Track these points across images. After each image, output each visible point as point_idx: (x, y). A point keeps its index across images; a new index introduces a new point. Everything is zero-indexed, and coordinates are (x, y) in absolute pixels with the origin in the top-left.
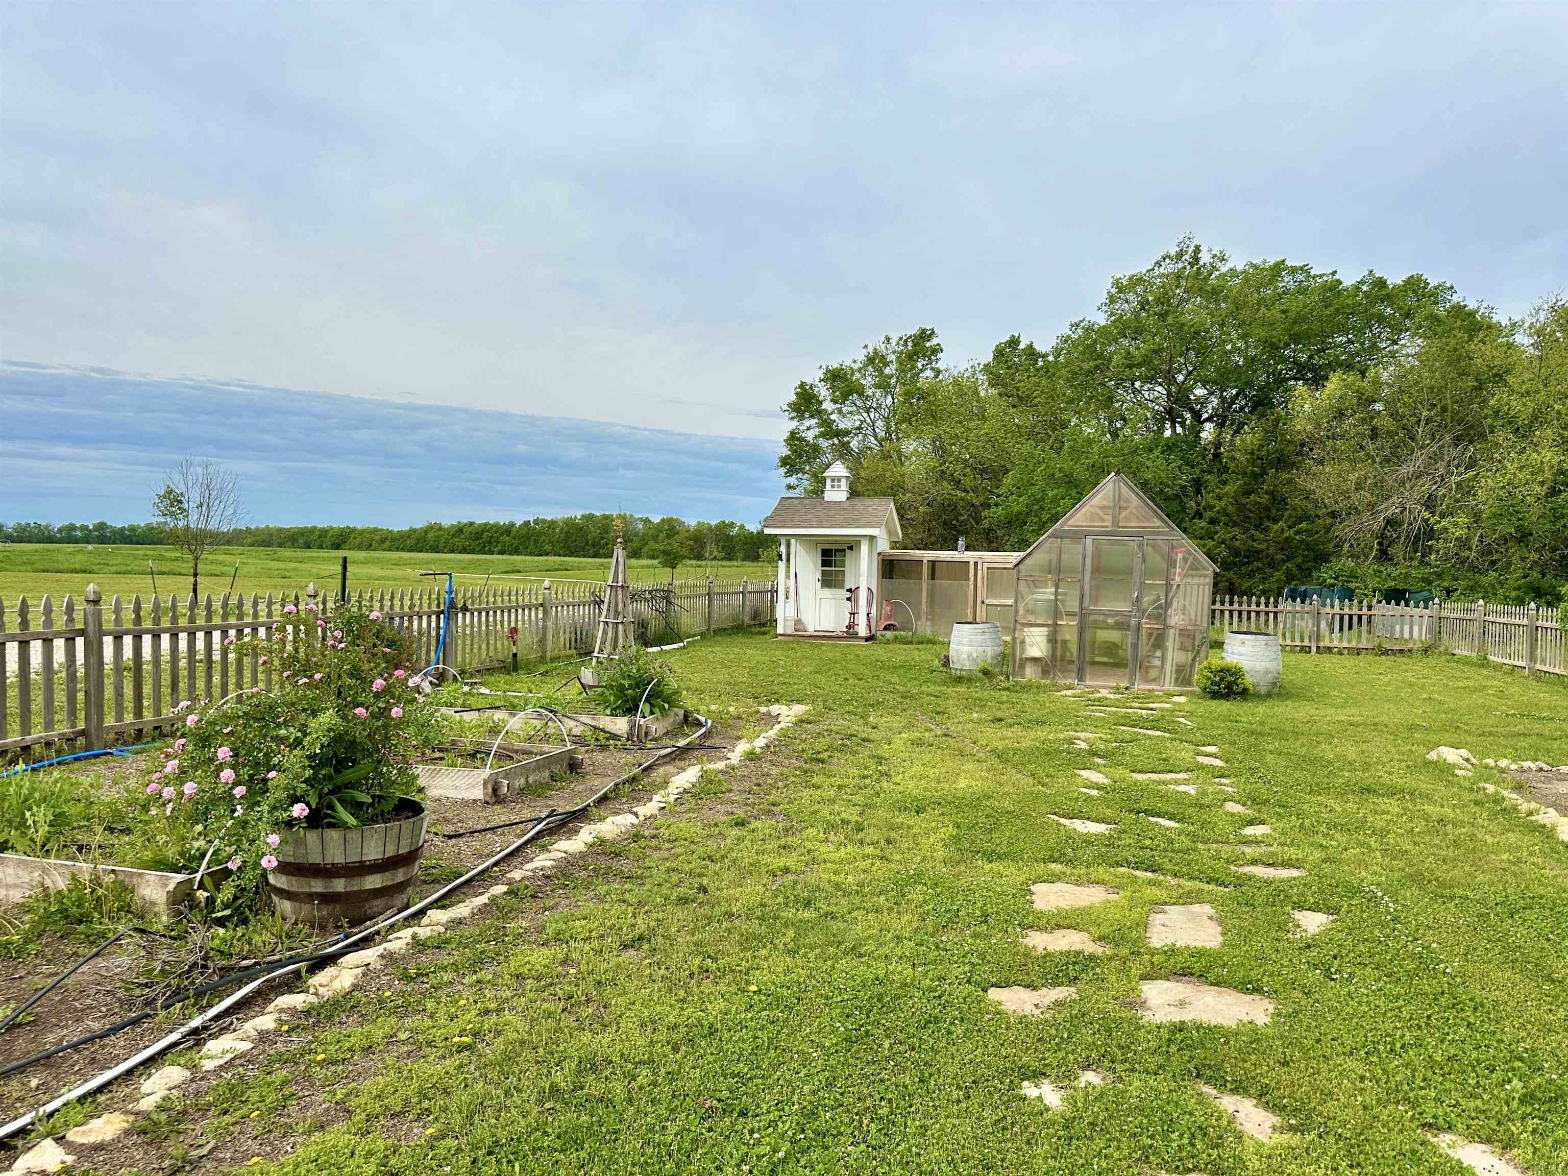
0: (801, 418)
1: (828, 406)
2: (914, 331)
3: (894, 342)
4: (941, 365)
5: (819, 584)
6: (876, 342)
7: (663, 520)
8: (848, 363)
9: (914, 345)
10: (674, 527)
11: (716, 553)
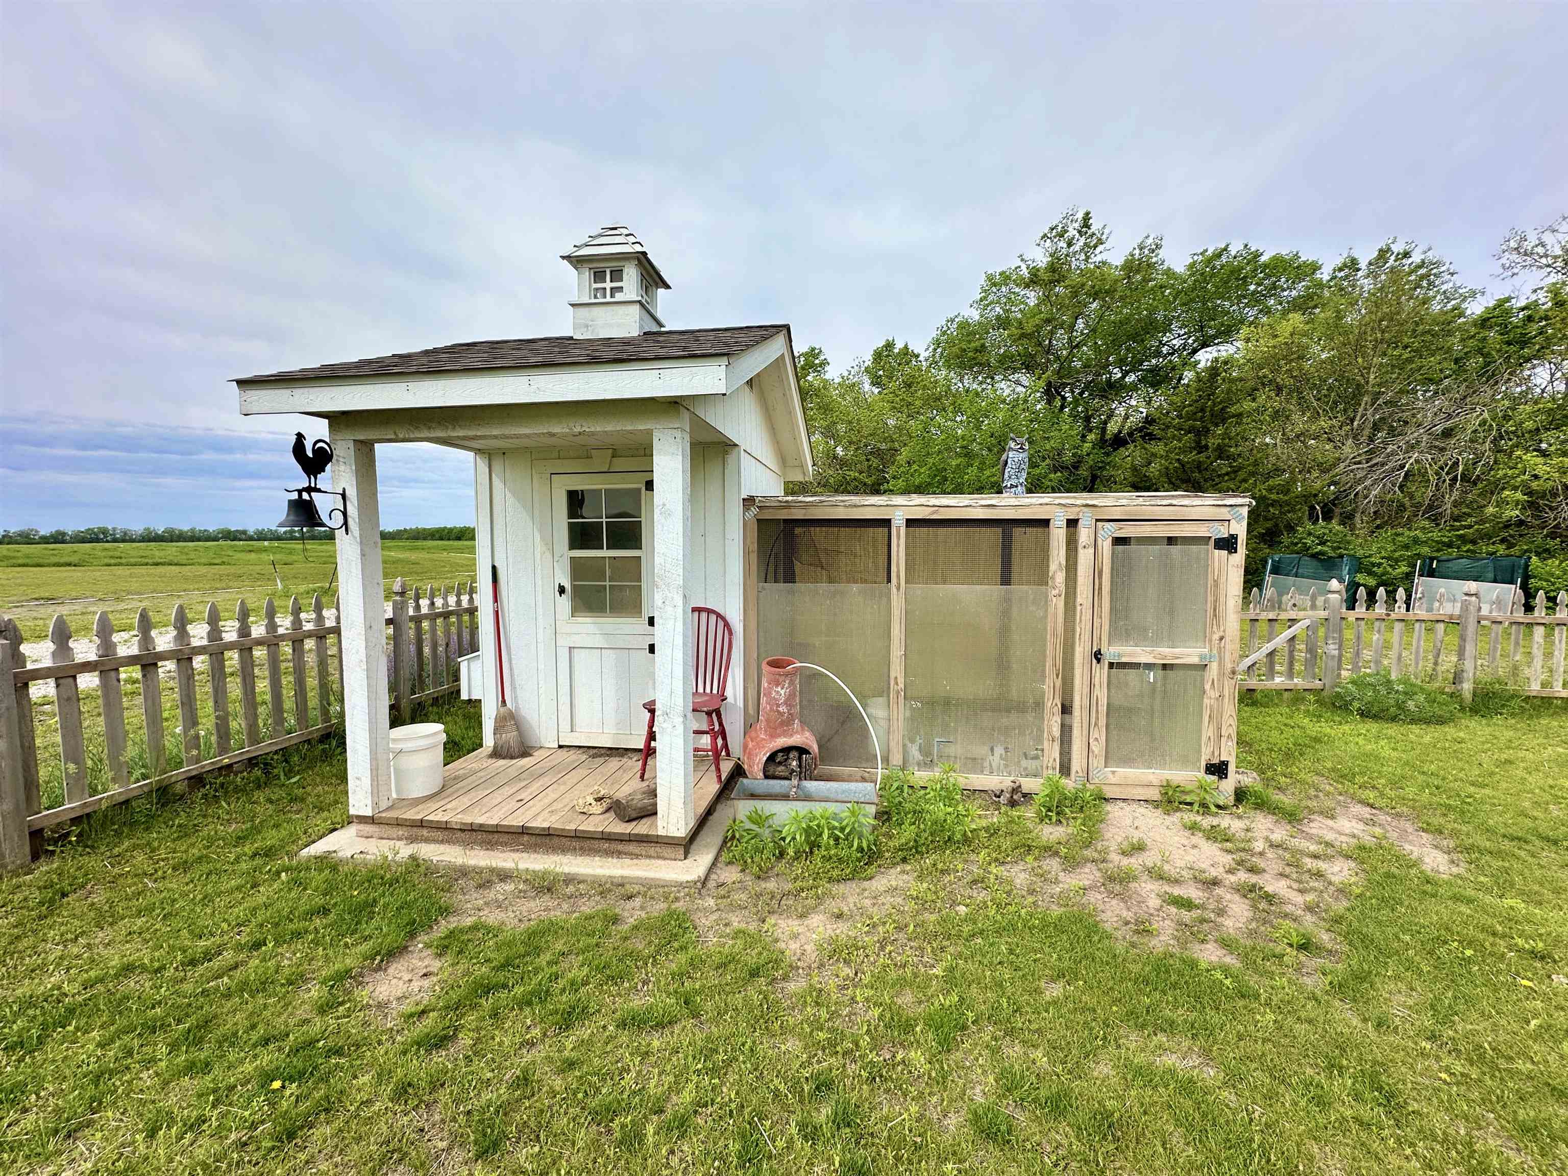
5: (565, 603)
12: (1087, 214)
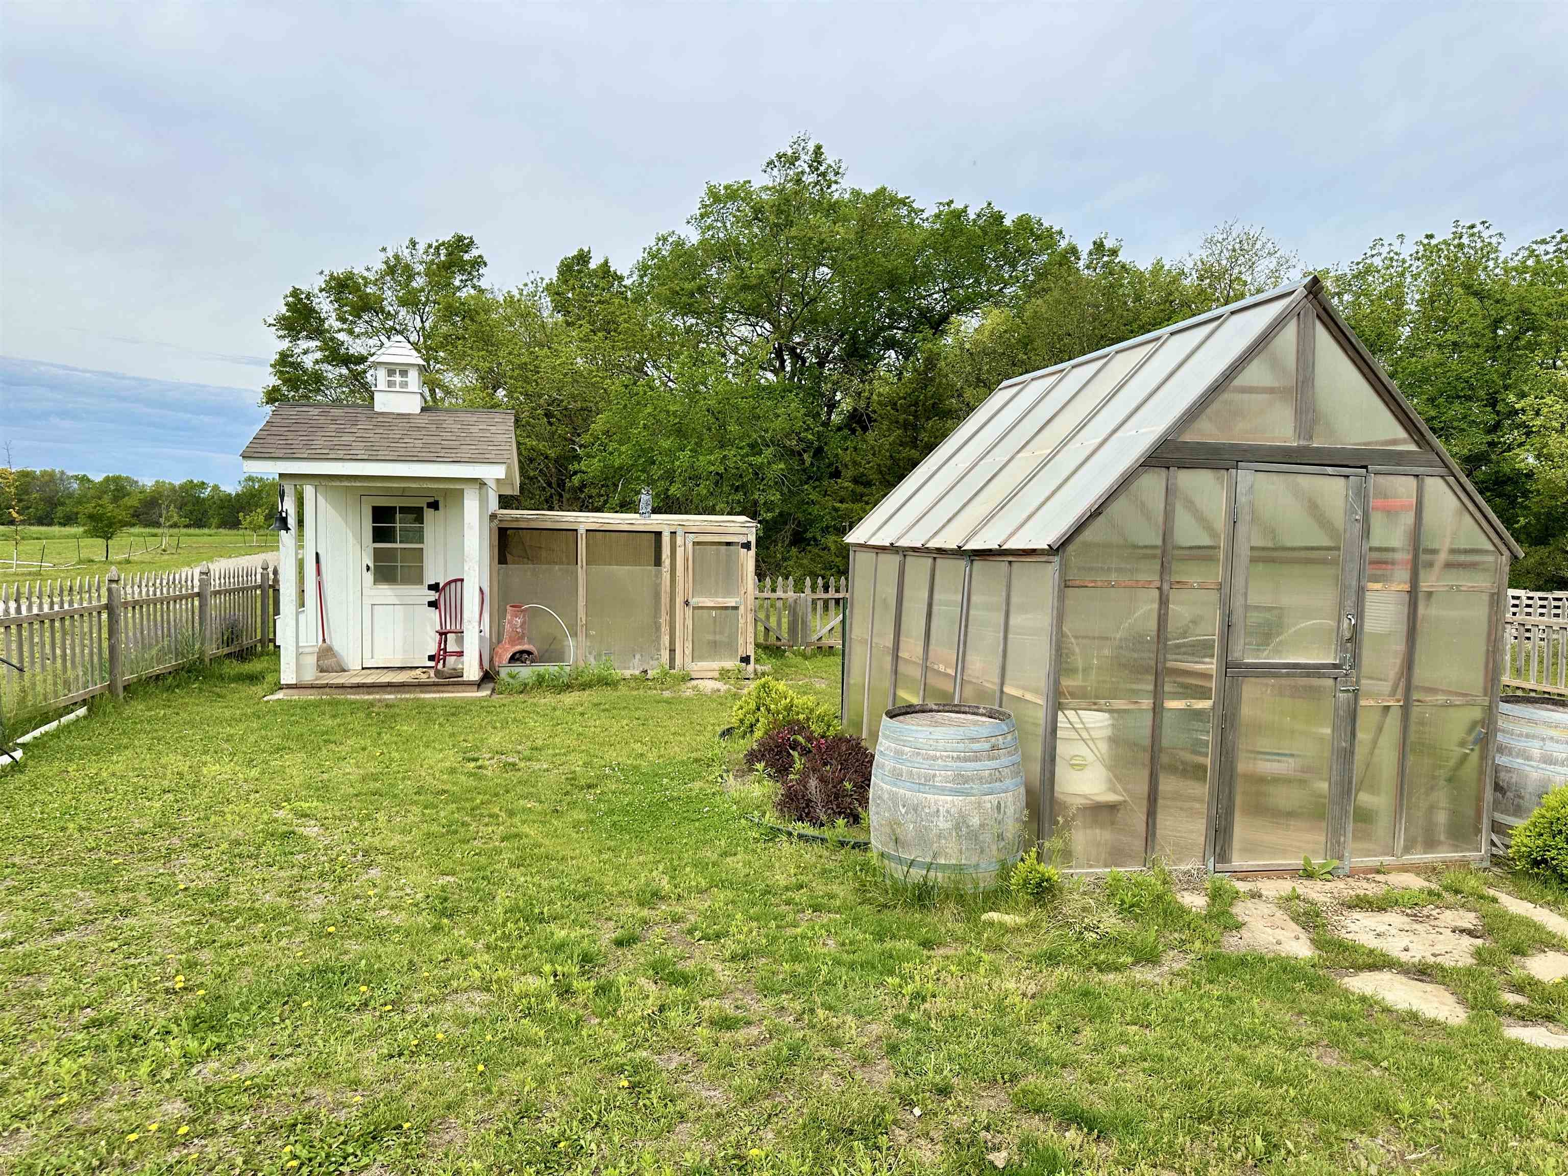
0: (295, 338)
1: (333, 322)
2: (448, 237)
3: (421, 247)
4: (483, 283)
5: (369, 577)
6: (398, 246)
7: (107, 479)
8: (359, 270)
9: (449, 254)
10: (123, 487)
11: (176, 518)
12: (819, 147)
